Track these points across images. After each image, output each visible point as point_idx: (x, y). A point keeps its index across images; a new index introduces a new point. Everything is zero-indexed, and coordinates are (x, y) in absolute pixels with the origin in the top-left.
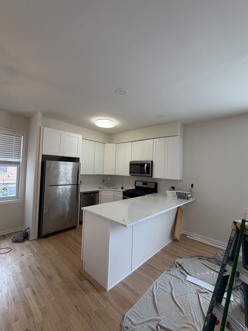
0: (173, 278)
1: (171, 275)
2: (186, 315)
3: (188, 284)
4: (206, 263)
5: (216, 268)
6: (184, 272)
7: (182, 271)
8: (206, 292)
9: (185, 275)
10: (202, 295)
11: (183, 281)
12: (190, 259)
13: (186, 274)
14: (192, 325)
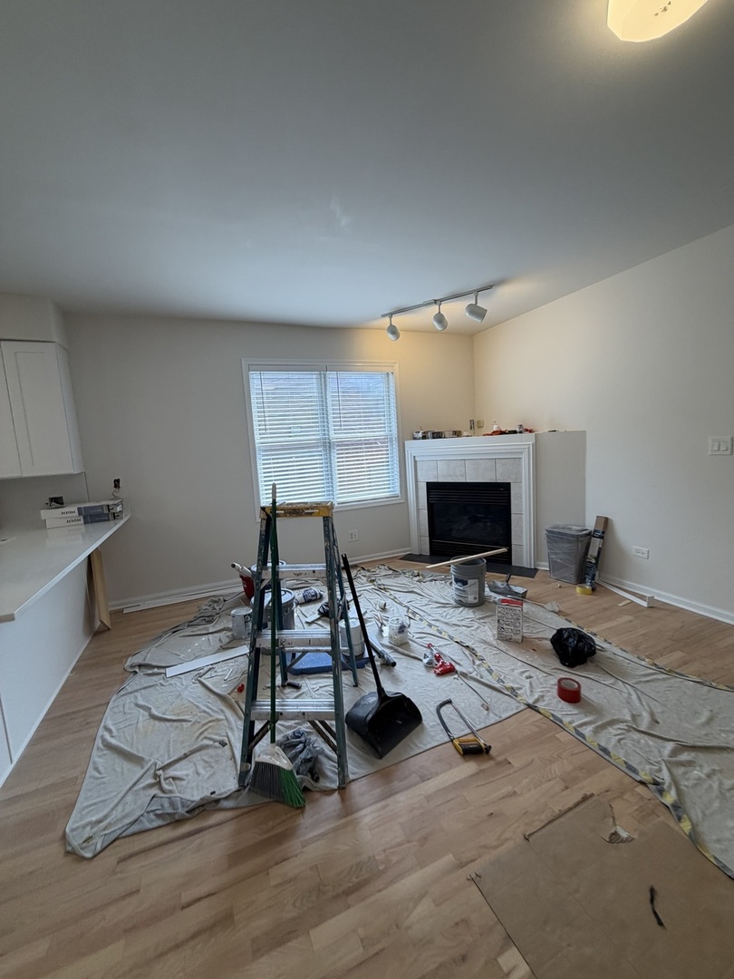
0: (138, 694)
1: (131, 693)
2: (193, 720)
3: (173, 681)
4: (189, 631)
5: (208, 629)
6: (156, 670)
7: (150, 672)
8: (210, 669)
9: (161, 674)
10: (206, 676)
11: (162, 685)
12: (157, 644)
13: (162, 671)
14: (210, 722)
